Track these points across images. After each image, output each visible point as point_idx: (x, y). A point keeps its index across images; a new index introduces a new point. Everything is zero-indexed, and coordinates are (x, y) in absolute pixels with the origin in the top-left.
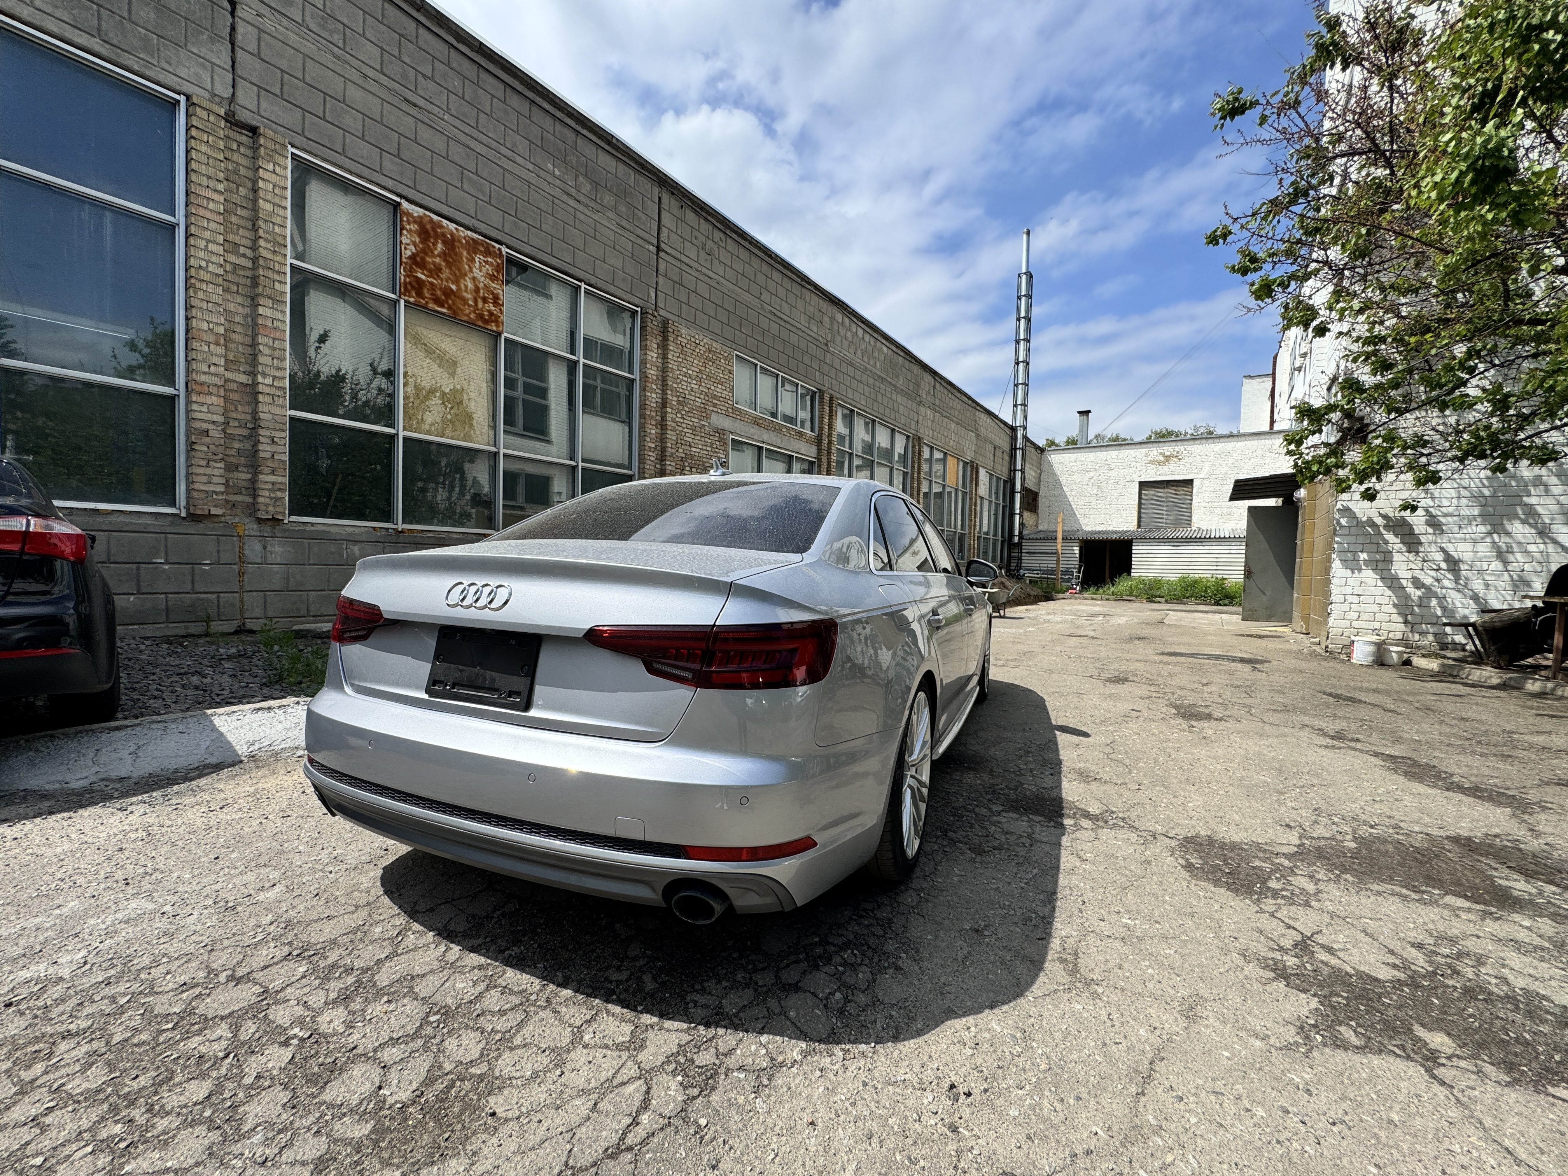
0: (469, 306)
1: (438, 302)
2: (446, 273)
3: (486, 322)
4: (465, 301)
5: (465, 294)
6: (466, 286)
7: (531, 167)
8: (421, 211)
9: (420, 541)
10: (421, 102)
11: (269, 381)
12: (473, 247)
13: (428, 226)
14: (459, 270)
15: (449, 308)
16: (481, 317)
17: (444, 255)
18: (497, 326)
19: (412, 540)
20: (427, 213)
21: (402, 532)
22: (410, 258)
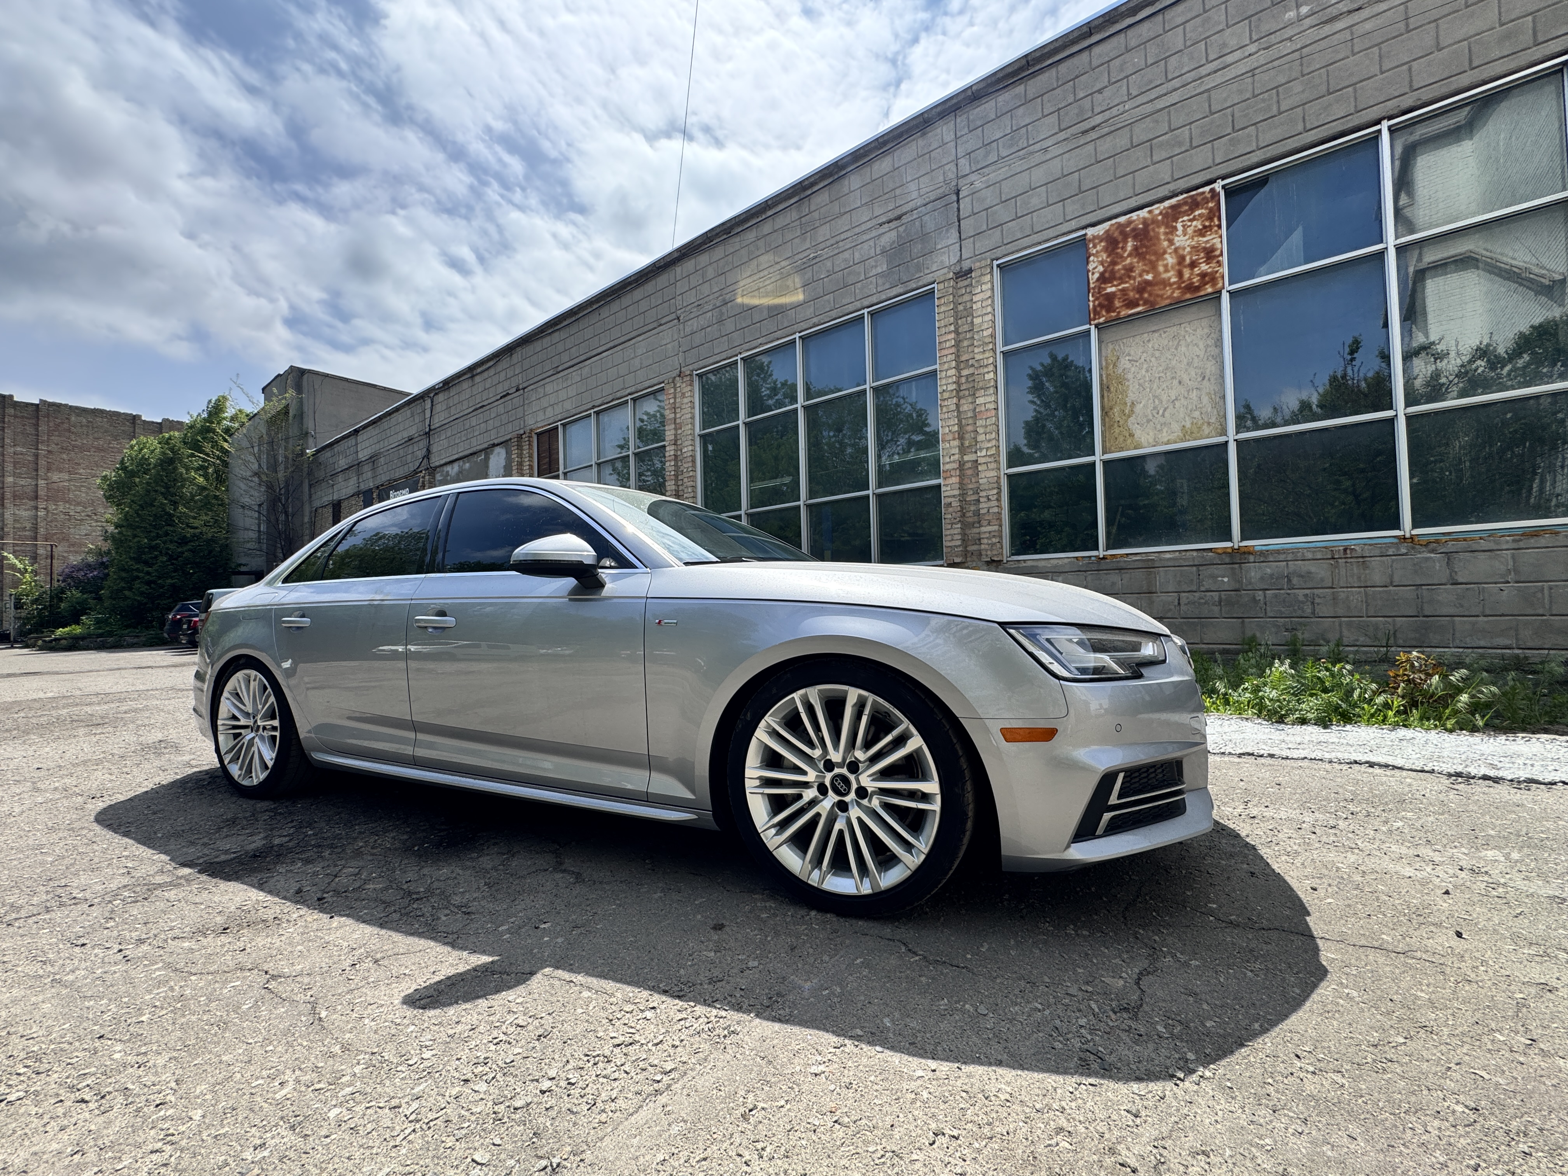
0: (1171, 285)
1: (1132, 304)
2: (1140, 266)
3: (1198, 289)
4: (1165, 283)
5: (1165, 276)
6: (1166, 266)
7: (1252, 48)
8: (1106, 225)
9: (1122, 565)
10: (1098, 119)
11: (984, 453)
12: (1174, 214)
13: (1116, 234)
14: (1155, 253)
15: (1146, 302)
16: (1191, 288)
17: (1136, 252)
18: (1214, 285)
19: (1114, 566)
20: (1114, 221)
21: (1104, 558)
22: (1098, 280)
